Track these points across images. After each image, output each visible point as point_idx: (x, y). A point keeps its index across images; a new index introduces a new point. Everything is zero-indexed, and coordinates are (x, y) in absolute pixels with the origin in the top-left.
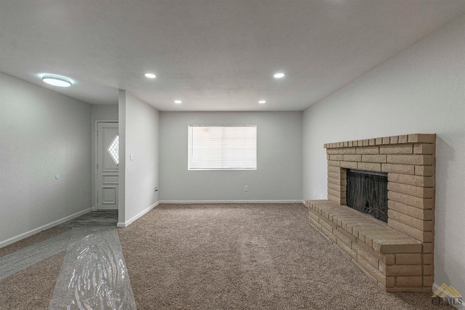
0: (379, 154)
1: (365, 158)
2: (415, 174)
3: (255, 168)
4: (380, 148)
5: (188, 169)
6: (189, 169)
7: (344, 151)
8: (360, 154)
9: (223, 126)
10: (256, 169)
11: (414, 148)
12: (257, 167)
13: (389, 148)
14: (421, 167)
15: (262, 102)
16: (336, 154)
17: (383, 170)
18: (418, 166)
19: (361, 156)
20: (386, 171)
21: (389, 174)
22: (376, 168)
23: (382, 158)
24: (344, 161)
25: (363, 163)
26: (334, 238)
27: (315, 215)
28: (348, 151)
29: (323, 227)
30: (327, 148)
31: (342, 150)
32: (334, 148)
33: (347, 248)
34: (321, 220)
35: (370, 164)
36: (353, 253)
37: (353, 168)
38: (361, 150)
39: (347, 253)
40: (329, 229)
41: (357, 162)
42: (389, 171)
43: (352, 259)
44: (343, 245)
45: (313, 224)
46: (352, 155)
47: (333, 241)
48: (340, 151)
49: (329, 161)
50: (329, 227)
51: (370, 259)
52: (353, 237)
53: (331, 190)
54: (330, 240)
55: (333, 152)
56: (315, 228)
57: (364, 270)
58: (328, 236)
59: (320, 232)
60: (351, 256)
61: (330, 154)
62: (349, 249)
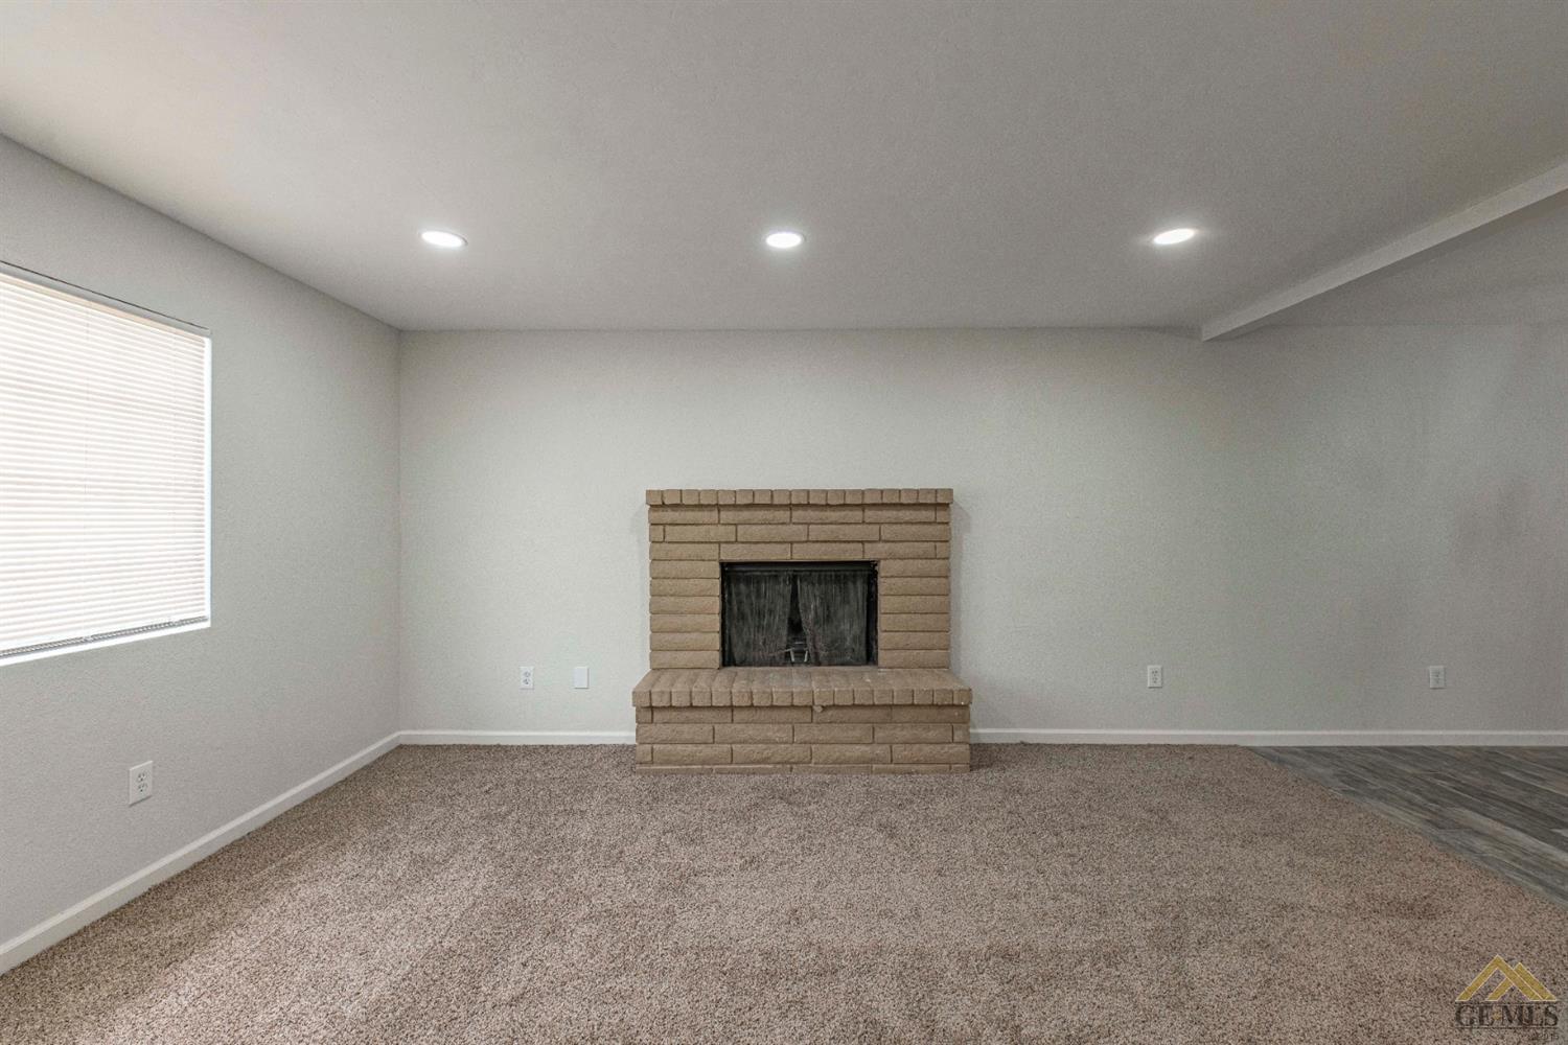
0: (863, 522)
1: (816, 532)
2: (936, 557)
3: (203, 619)
4: (866, 512)
7: (746, 515)
8: (805, 524)
11: (937, 513)
13: (889, 512)
14: (945, 544)
16: (703, 525)
17: (868, 557)
18: (940, 544)
20: (875, 557)
21: (880, 564)
22: (853, 554)
23: (871, 532)
24: (736, 541)
25: (811, 545)
26: (798, 752)
27: (686, 727)
28: (760, 515)
29: (740, 743)
30: (662, 505)
31: (737, 513)
32: (700, 507)
33: (858, 751)
34: (726, 730)
35: (834, 545)
36: (880, 750)
37: (773, 558)
38: (812, 514)
39: (858, 761)
40: (777, 736)
41: (792, 543)
42: (884, 556)
43: (874, 766)
44: (836, 751)
45: (668, 762)
46: (774, 526)
47: (794, 763)
48: (726, 516)
49: (658, 545)
50: (772, 732)
51: (932, 735)
52: (879, 714)
53: (669, 637)
54: (778, 766)
55: (690, 516)
56: (684, 767)
57: (914, 768)
58: (768, 758)
59: (717, 766)
60: (872, 761)
61: (670, 524)
62: (863, 748)
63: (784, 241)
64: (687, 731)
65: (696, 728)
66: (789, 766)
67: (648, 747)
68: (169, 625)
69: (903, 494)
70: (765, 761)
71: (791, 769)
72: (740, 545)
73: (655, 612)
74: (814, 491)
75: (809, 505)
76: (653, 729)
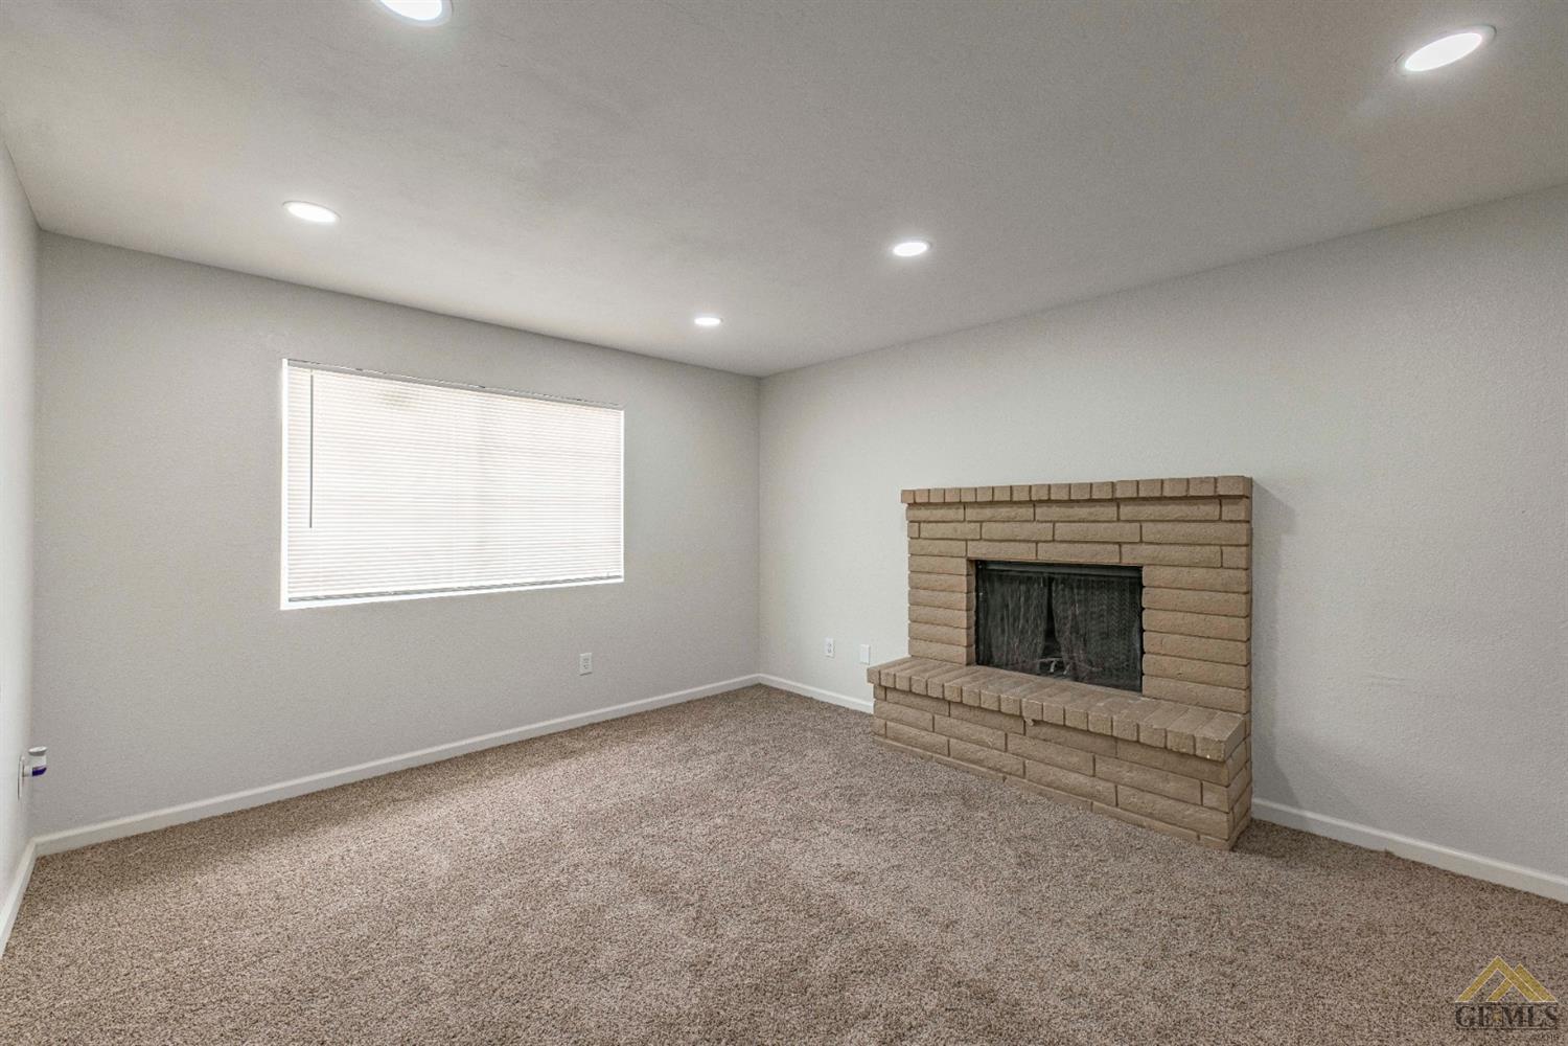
0: (1118, 520)
1: (1063, 530)
2: (1222, 566)
3: (619, 577)
4: (1121, 507)
5: (279, 605)
6: (285, 606)
7: (988, 512)
8: (1051, 522)
9: (482, 388)
10: (621, 580)
11: (1224, 508)
12: (625, 572)
13: (1152, 507)
14: (1237, 549)
15: (708, 322)
16: (952, 522)
17: (1127, 561)
18: (1229, 548)
19: (1051, 525)
20: (1137, 562)
21: (1145, 571)
22: (1107, 556)
23: (1129, 531)
24: (981, 539)
25: (1058, 545)
26: (1010, 762)
27: (909, 710)
28: (1004, 512)
29: (957, 738)
30: (916, 503)
31: (979, 510)
32: (945, 504)
33: (1073, 779)
34: (943, 722)
35: (1084, 546)
36: (1101, 786)
37: (1019, 558)
38: (1056, 512)
39: (1073, 791)
40: (988, 740)
41: (1037, 542)
42: (1147, 562)
43: (1095, 803)
44: (1053, 773)
45: (896, 739)
46: (1018, 524)
47: (1007, 773)
48: (971, 513)
49: (915, 541)
50: (986, 734)
51: (1171, 787)
52: (1101, 744)
53: (925, 627)
54: (992, 772)
55: (939, 513)
56: (910, 748)
57: (1146, 821)
58: (982, 761)
59: (938, 756)
60: (1092, 796)
61: (924, 522)
62: (1082, 779)
63: (910, 249)
64: (911, 714)
65: (918, 714)
66: (1001, 775)
67: (883, 722)
68: (601, 578)
69: (1166, 486)
70: (979, 762)
71: (1004, 779)
72: (984, 543)
73: (914, 603)
74: (1056, 485)
75: (1049, 502)
76: (886, 706)
